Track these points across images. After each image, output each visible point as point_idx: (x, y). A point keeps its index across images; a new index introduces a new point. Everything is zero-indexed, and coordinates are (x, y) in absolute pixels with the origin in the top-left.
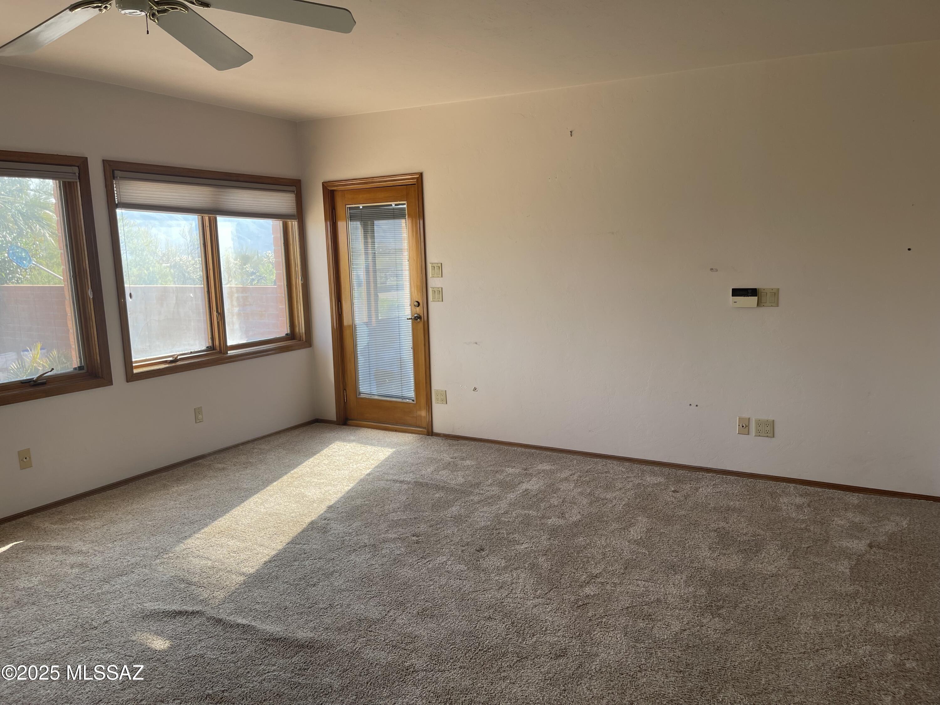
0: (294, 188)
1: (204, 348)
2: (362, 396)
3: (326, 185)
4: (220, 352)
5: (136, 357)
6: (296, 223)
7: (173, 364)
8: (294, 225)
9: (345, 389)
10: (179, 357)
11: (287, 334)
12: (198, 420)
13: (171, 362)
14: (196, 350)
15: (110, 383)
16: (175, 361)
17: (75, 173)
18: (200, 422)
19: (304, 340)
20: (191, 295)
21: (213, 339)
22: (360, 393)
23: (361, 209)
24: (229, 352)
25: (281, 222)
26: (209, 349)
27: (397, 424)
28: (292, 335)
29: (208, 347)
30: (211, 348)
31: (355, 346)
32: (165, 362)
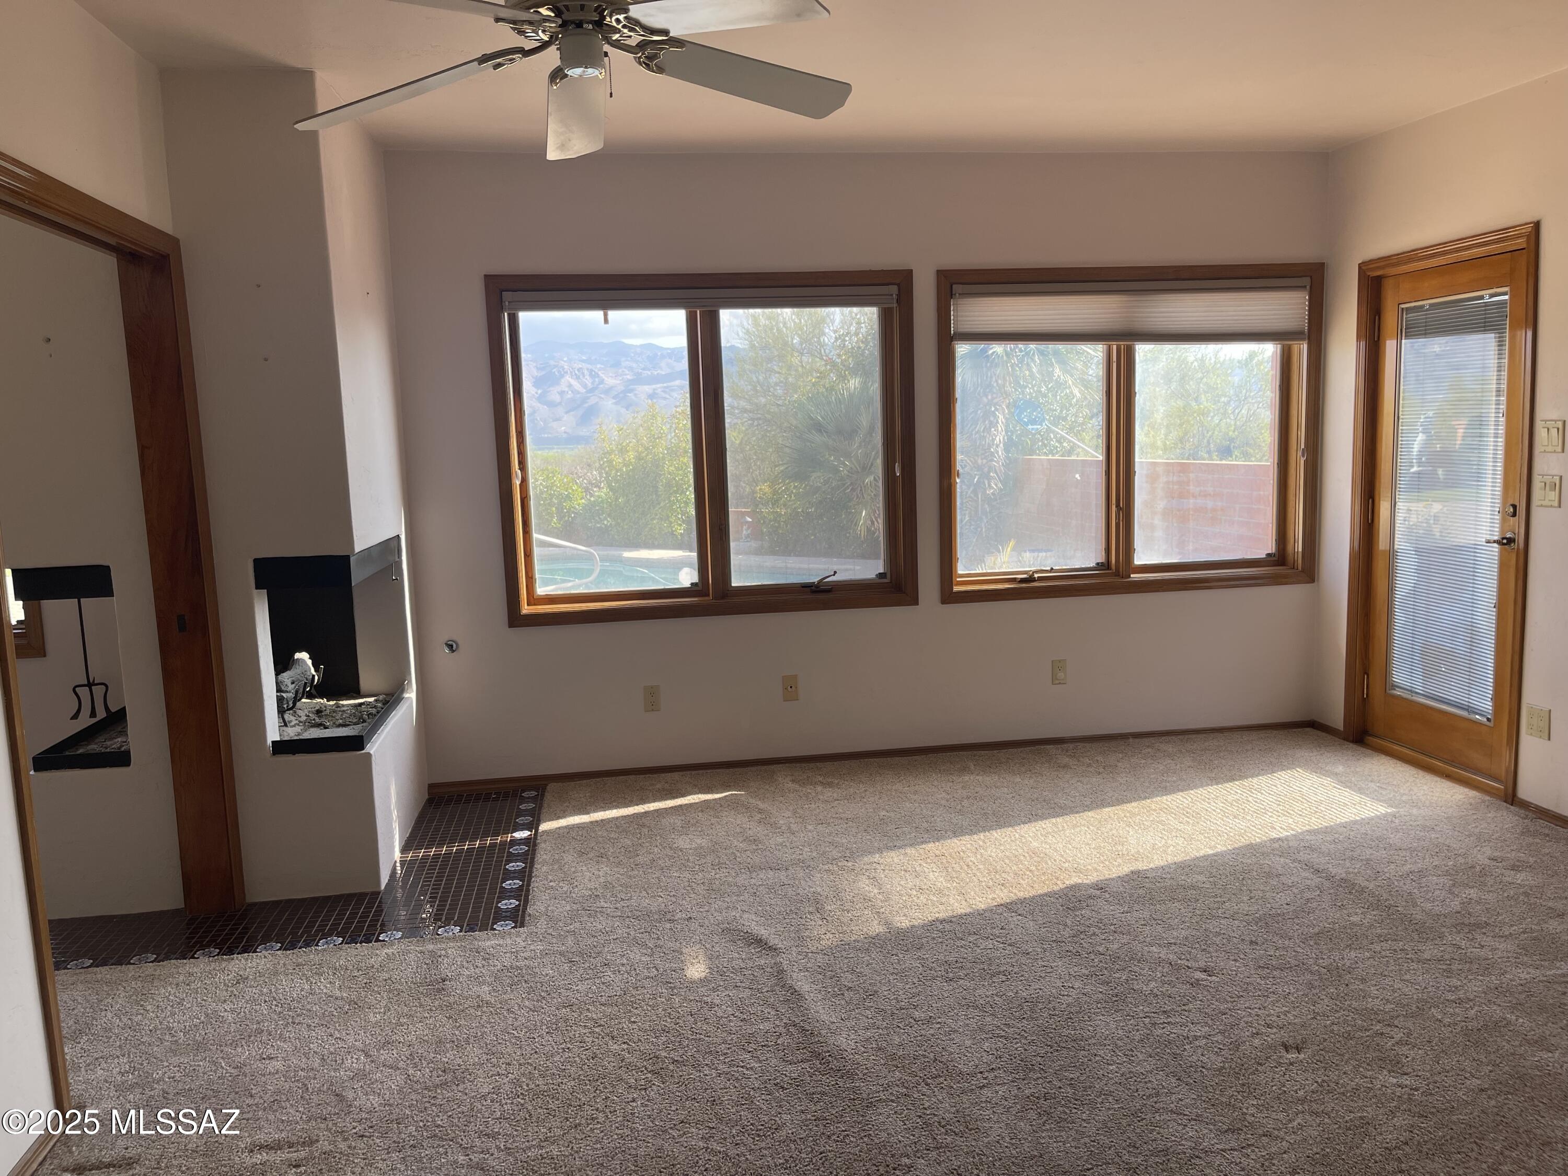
0: (1306, 281)
1: (1092, 564)
2: (1398, 692)
3: (1363, 268)
4: (1117, 574)
5: (962, 569)
6: (1305, 346)
7: (1024, 585)
8: (1302, 349)
9: (1366, 672)
10: (1036, 576)
11: (1269, 555)
12: (1057, 679)
13: (1023, 581)
14: (1076, 567)
15: (915, 601)
16: (1030, 579)
17: (892, 295)
18: (1060, 683)
19: (1300, 568)
20: (1077, 476)
21: (1108, 550)
22: (1393, 685)
23: (1427, 310)
24: (1132, 576)
25: (1279, 346)
26: (1099, 566)
27: (1451, 762)
28: (1280, 558)
29: (1098, 564)
30: (1104, 566)
31: (1391, 589)
32: (1014, 580)
